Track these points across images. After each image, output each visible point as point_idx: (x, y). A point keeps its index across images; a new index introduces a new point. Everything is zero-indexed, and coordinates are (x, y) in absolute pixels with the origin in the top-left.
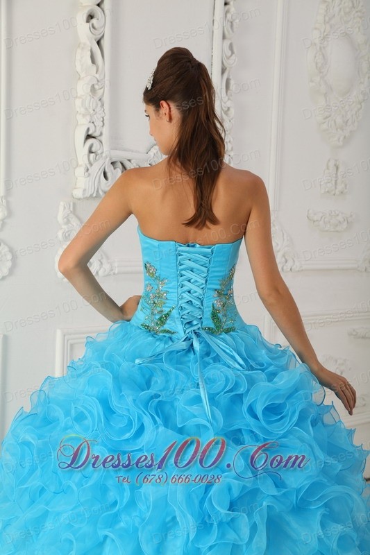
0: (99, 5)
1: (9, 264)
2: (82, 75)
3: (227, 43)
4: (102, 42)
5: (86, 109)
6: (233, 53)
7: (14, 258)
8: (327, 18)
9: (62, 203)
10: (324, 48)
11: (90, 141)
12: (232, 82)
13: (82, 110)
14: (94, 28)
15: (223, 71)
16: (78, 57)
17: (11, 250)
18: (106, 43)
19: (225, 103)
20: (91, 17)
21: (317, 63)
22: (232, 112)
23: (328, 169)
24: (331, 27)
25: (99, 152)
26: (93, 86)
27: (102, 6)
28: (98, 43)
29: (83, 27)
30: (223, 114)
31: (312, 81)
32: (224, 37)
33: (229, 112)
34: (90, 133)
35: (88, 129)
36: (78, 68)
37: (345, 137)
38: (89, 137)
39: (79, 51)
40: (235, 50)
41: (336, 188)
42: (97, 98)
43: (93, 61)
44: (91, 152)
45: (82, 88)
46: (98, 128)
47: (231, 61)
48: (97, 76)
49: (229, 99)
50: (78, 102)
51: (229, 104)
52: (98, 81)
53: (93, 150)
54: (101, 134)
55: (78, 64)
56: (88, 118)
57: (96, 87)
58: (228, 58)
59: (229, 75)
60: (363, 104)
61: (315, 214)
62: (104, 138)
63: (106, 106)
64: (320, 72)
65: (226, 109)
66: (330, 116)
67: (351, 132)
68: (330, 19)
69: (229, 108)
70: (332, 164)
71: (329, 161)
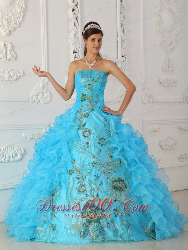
0: (76, 6)
1: (50, 98)
2: (71, 31)
3: (122, 15)
4: (78, 19)
5: (73, 42)
6: (125, 19)
7: (51, 96)
8: (161, 3)
9: (66, 76)
10: (161, 14)
11: (75, 54)
12: (125, 30)
13: (72, 43)
14: (75, 14)
15: (121, 26)
16: (69, 24)
17: (50, 93)
18: (79, 19)
19: (123, 38)
20: (73, 10)
21: (158, 21)
22: (126, 41)
23: (165, 61)
24: (163, 6)
25: (78, 57)
26: (75, 34)
27: (77, 6)
28: (76, 19)
29: (71, 14)
30: (122, 42)
31: (156, 28)
32: (121, 13)
33: (125, 41)
34: (75, 51)
35: (74, 50)
36: (70, 28)
37: (171, 49)
38: (74, 52)
39: (70, 22)
40: (125, 18)
41: (169, 69)
42: (77, 38)
43: (75, 25)
44: (75, 58)
45: (71, 35)
46: (77, 49)
47: (124, 22)
48: (76, 30)
49: (124, 36)
50: (70, 40)
51: (124, 38)
52: (77, 32)
53: (76, 57)
54: (79, 51)
55: (69, 26)
56: (74, 45)
57: (76, 34)
58: (123, 21)
59: (124, 27)
60: (178, 35)
61: (161, 80)
62: (79, 52)
63: (80, 41)
64: (160, 24)
65: (123, 40)
66: (165, 41)
67: (174, 47)
68: (162, 3)
69: (124, 40)
70: (167, 60)
71: (165, 58)
